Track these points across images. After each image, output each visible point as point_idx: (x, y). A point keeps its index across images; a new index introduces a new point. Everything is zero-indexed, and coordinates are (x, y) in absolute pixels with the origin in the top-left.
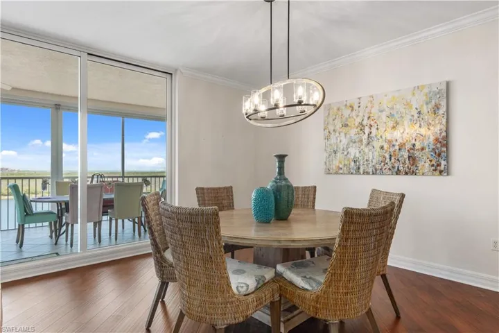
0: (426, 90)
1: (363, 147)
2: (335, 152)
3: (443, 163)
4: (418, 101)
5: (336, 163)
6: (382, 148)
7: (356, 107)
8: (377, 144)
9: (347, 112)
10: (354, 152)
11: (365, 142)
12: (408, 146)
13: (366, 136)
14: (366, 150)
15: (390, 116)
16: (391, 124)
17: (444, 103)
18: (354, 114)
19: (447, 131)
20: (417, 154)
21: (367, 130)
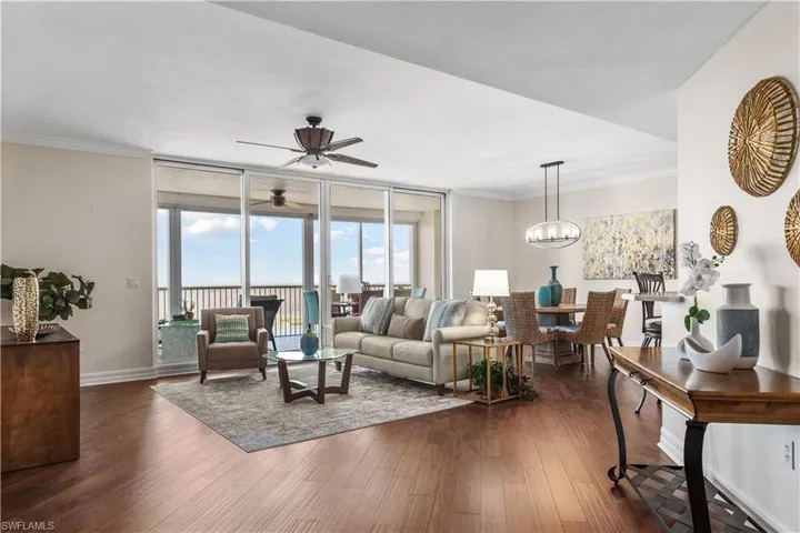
0: (660, 215)
1: (616, 257)
2: (593, 261)
3: (672, 269)
4: (654, 222)
5: (593, 270)
6: (630, 257)
7: (609, 223)
8: (626, 255)
9: (602, 227)
10: (608, 260)
11: (617, 252)
12: (649, 257)
13: (617, 248)
14: (618, 259)
15: (636, 233)
16: (636, 238)
17: (672, 225)
18: (608, 229)
19: (674, 246)
20: (655, 263)
21: (618, 243)
